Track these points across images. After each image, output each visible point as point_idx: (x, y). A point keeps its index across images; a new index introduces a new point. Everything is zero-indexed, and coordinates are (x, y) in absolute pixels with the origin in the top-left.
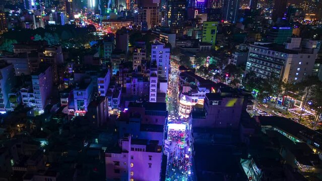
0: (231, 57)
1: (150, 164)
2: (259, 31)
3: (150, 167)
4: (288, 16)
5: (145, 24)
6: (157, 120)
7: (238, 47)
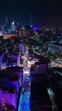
0: (44, 46)
1: (11, 98)
2: (51, 37)
3: (11, 99)
4: (59, 33)
5: (19, 35)
6: (17, 74)
7: (46, 42)
